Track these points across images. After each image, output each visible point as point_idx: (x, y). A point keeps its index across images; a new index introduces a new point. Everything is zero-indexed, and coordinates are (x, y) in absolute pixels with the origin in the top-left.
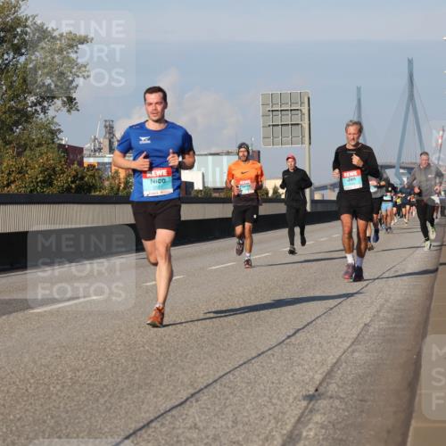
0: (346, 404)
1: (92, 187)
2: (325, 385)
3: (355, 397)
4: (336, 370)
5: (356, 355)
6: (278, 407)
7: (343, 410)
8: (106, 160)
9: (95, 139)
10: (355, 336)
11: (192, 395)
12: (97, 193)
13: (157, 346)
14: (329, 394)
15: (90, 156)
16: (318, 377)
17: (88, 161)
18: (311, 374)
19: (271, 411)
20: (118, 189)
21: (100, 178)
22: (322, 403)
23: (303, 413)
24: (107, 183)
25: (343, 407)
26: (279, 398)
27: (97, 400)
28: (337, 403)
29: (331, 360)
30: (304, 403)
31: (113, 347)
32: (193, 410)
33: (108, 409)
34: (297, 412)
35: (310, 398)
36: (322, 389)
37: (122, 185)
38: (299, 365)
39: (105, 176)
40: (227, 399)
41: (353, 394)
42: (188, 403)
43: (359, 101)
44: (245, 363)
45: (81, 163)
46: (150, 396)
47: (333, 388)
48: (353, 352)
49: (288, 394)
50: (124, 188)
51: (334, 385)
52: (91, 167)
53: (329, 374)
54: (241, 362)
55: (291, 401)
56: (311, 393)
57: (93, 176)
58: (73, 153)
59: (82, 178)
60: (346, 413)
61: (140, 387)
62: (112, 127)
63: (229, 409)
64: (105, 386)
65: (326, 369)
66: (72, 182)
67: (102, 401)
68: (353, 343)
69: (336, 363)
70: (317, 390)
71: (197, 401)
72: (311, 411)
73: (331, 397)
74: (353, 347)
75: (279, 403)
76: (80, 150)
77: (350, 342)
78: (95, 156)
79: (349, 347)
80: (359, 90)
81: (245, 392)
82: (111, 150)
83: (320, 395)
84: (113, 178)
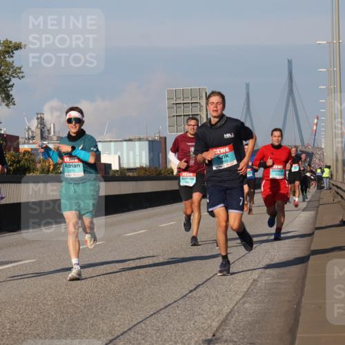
1: (27, 169)
2: (220, 331)
3: (246, 340)
4: (229, 318)
5: (247, 305)
9: (29, 129)
10: (245, 290)
12: (31, 174)
13: (82, 300)
14: (224, 338)
15: (24, 143)
16: (215, 325)
17: (23, 147)
18: (209, 322)
20: (49, 170)
21: (34, 161)
24: (39, 166)
29: (226, 310)
31: (45, 302)
35: (209, 342)
36: (218, 335)
37: (52, 167)
38: (199, 314)
39: (37, 159)
40: (140, 344)
41: (244, 338)
43: (248, 94)
44: (155, 313)
45: (17, 149)
47: (227, 333)
48: (244, 303)
49: (190, 339)
50: (53, 170)
51: (229, 331)
52: (26, 152)
53: (224, 322)
54: (152, 313)
56: (209, 338)
58: (10, 141)
59: (19, 162)
61: (67, 335)
62: (43, 119)
65: (222, 317)
66: (11, 165)
68: (244, 296)
69: (230, 312)
70: (214, 335)
73: (226, 341)
74: (245, 299)
76: (17, 138)
77: (242, 294)
78: (28, 143)
79: (241, 299)
80: (248, 85)
81: (155, 338)
82: (43, 138)
83: (217, 339)
84: (44, 161)
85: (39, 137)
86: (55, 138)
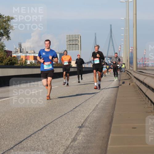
0: (91, 129)
1: (15, 63)
2: (84, 123)
3: (93, 127)
4: (88, 119)
5: (94, 114)
6: (70, 130)
8: (19, 55)
9: (16, 48)
10: (94, 108)
11: (44, 127)
12: (16, 65)
13: (34, 112)
14: (86, 126)
15: (14, 54)
16: (83, 121)
17: (13, 55)
18: (80, 120)
19: (68, 131)
21: (17, 60)
22: (84, 129)
23: (78, 132)
24: (19, 62)
25: (90, 130)
26: (70, 127)
27: (15, 128)
28: (88, 129)
29: (87, 116)
30: (78, 129)
31: (20, 112)
32: (44, 131)
33: (19, 131)
34: (76, 132)
35: (80, 127)
36: (83, 125)
37: (24, 63)
38: (77, 117)
39: (19, 60)
40: (55, 128)
41: (93, 126)
42: (43, 129)
43: (96, 37)
44: (61, 117)
45: (11, 56)
46: (32, 127)
47: (87, 124)
48: (93, 113)
49: (73, 126)
50: (24, 64)
52: (14, 57)
53: (86, 120)
54: (59, 116)
55: (74, 128)
56: (80, 126)
57: (15, 60)
58: (9, 53)
59: (12, 60)
60: (91, 132)
61: (29, 124)
62: (21, 45)
63: (55, 131)
64: (18, 124)
65: (85, 118)
66: (9, 62)
67: (17, 128)
69: (88, 116)
70: (82, 125)
71: (46, 128)
72: (80, 131)
73: (86, 127)
74: (93, 112)
75: (71, 129)
76: (11, 52)
77: (92, 110)
78: (16, 54)
80: (95, 34)
81: (60, 126)
82: (21, 52)
83: (83, 126)
84: (21, 60)
85: (19, 52)
86: (25, 52)
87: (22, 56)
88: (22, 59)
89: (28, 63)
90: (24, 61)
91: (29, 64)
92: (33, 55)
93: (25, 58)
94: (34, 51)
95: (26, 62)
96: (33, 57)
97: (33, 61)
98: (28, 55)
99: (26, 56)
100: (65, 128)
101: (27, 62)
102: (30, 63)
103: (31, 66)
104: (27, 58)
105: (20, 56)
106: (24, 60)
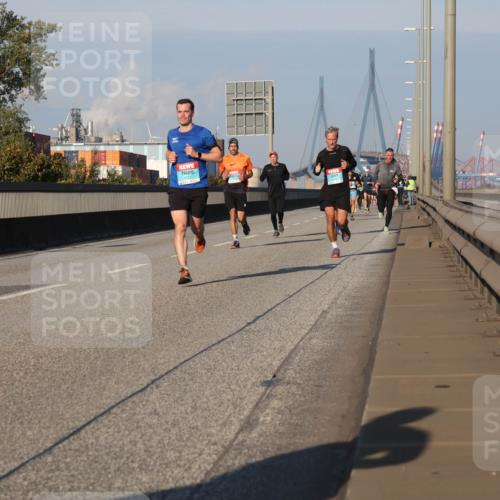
0: (303, 389)
1: (58, 176)
2: (282, 371)
3: (311, 382)
4: (293, 355)
5: (314, 341)
6: (236, 393)
7: (300, 396)
8: (73, 149)
9: (62, 127)
10: (312, 323)
11: (153, 382)
12: (63, 182)
14: (286, 380)
15: (57, 144)
16: (276, 363)
17: (55, 149)
18: (269, 360)
19: (229, 397)
20: (84, 177)
21: (67, 166)
22: (280, 389)
23: (261, 398)
24: (73, 172)
25: (300, 392)
26: (237, 383)
27: (60, 387)
28: (294, 388)
29: (290, 346)
30: (262, 389)
32: (153, 397)
33: (70, 395)
34: (255, 398)
35: (268, 384)
36: (279, 376)
37: (88, 174)
38: (258, 351)
39: (71, 165)
40: (187, 385)
41: (310, 380)
42: (149, 389)
43: (322, 89)
44: (205, 350)
45: (47, 152)
46: (112, 382)
47: (290, 374)
48: (311, 338)
49: (247, 380)
50: (90, 177)
51: (292, 372)
52: (58, 155)
53: (287, 361)
54: (202, 349)
55: (249, 386)
56: (269, 379)
57: (60, 164)
58: (40, 142)
59: (49, 166)
60: (303, 399)
61: (102, 373)
62: (79, 116)
63: (189, 395)
64: (67, 373)
65: (284, 355)
66: (39, 170)
67: (64, 387)
68: (311, 330)
69: (294, 349)
70: (274, 376)
71: (157, 387)
72: (268, 397)
73: (288, 383)
74: (312, 334)
75: (238, 389)
76: (47, 138)
77: (308, 329)
78: (62, 145)
79: (307, 334)
80: (322, 80)
81: (205, 378)
82: (78, 138)
83: (277, 381)
84: (79, 166)
85: (73, 137)
86: (93, 139)
87: (84, 150)
88: (83, 161)
89: (103, 173)
90: (88, 169)
91: (104, 180)
92: (117, 148)
93: (93, 158)
94: (122, 137)
95: (94, 173)
96: (118, 155)
97: (119, 169)
98: (102, 148)
99: (95, 152)
100: (219, 387)
101: (99, 172)
102: (109, 174)
103: (113, 186)
104: (98, 159)
105: (77, 152)
106: (88, 164)
